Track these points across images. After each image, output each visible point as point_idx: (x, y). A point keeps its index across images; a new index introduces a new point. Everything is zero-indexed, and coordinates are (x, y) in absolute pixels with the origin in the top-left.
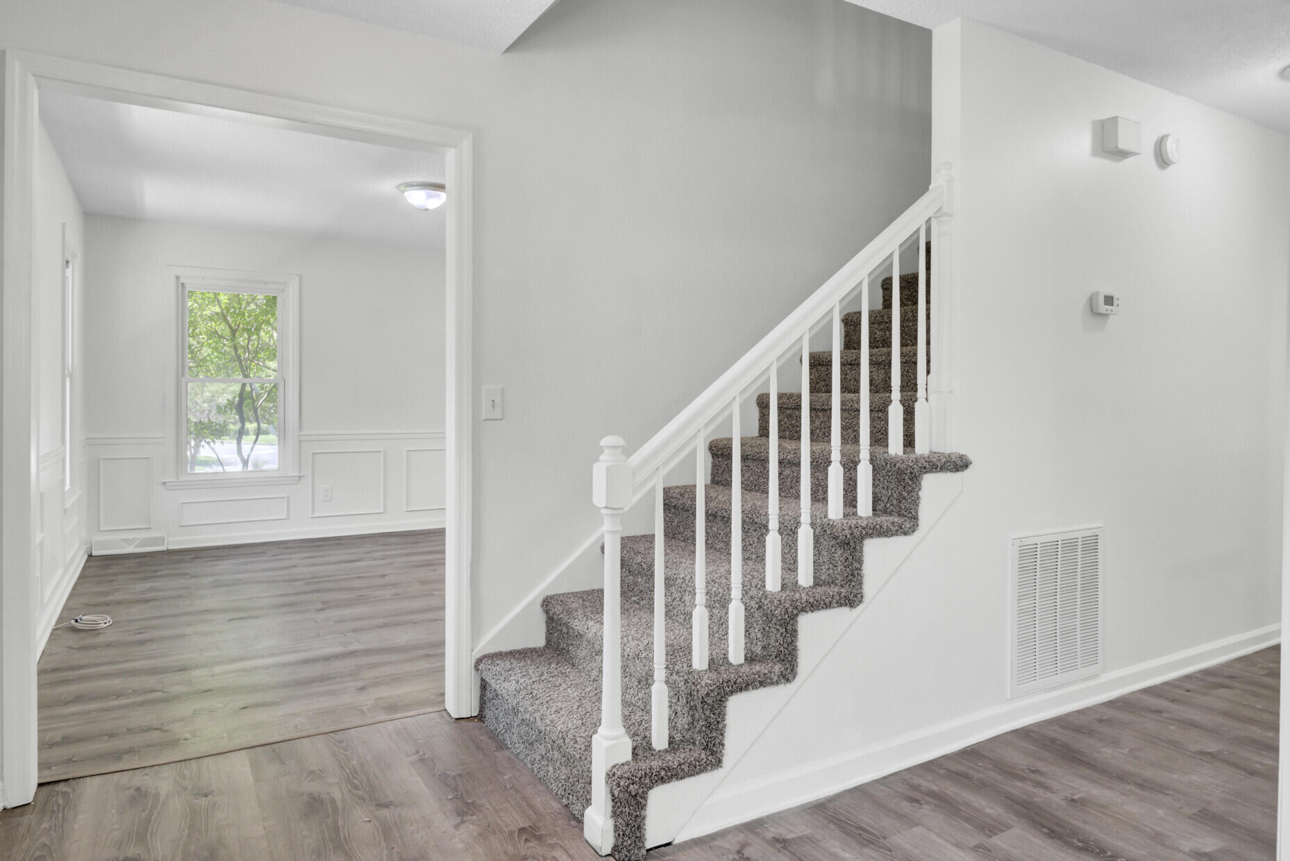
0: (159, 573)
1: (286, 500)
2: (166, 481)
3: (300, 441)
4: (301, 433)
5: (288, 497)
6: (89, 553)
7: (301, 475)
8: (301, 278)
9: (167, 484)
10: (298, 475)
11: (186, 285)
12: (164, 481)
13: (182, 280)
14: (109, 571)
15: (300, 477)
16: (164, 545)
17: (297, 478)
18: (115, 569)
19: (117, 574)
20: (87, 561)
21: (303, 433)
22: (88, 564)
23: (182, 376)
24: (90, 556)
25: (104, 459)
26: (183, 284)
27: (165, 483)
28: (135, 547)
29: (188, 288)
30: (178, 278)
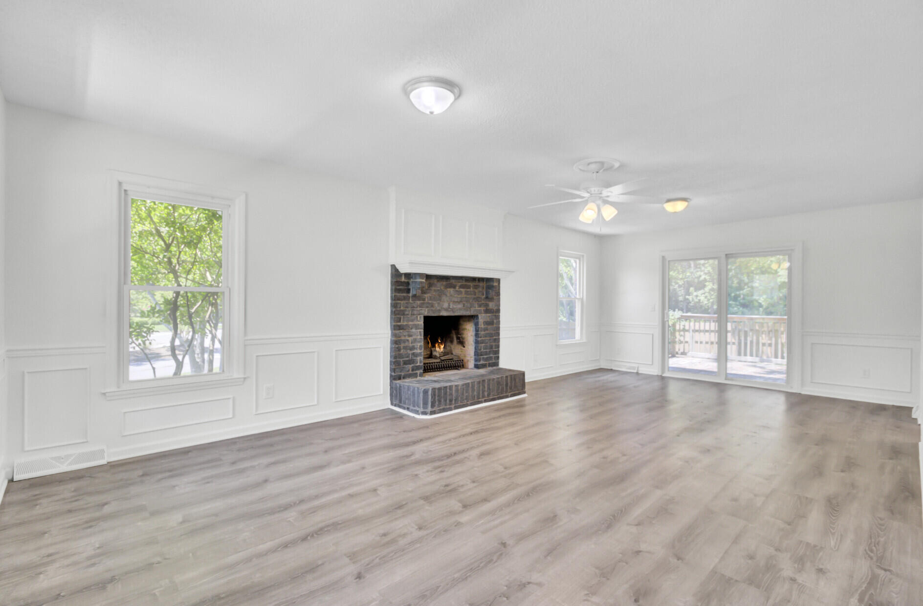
0: (107, 509)
1: (231, 401)
2: (108, 390)
3: (245, 345)
4: (246, 338)
5: (234, 398)
6: (10, 477)
7: (246, 376)
8: (247, 195)
9: (107, 394)
10: (242, 376)
11: (129, 193)
12: (103, 392)
13: (125, 187)
14: (38, 511)
15: (245, 378)
16: (103, 458)
17: (243, 379)
18: (46, 506)
19: (48, 517)
20: (7, 492)
21: (249, 338)
22: (8, 499)
23: (125, 283)
24: (11, 481)
25: (28, 373)
26: (125, 191)
27: (104, 394)
28: (70, 464)
29: (131, 196)
30: (120, 184)
